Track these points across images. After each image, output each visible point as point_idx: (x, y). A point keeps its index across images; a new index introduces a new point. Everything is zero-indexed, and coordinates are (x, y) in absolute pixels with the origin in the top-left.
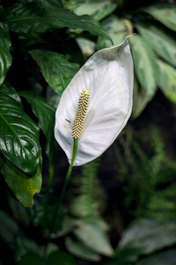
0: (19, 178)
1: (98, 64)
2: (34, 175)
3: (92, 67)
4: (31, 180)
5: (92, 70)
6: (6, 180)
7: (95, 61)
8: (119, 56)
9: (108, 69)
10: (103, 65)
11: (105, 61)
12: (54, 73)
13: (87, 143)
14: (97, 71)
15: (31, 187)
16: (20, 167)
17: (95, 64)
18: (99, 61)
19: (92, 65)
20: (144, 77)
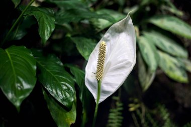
0: (60, 112)
1: (113, 36)
2: (70, 110)
3: (109, 39)
4: (68, 114)
5: (109, 40)
6: (51, 114)
7: (111, 34)
8: (126, 28)
9: (119, 38)
10: (116, 37)
11: (117, 34)
12: (85, 49)
13: (107, 84)
14: (112, 41)
15: (69, 119)
16: (60, 101)
17: (110, 36)
18: (113, 34)
19: (108, 37)
20: (148, 58)
